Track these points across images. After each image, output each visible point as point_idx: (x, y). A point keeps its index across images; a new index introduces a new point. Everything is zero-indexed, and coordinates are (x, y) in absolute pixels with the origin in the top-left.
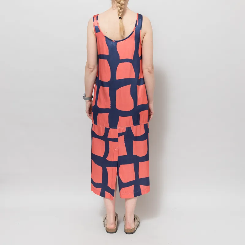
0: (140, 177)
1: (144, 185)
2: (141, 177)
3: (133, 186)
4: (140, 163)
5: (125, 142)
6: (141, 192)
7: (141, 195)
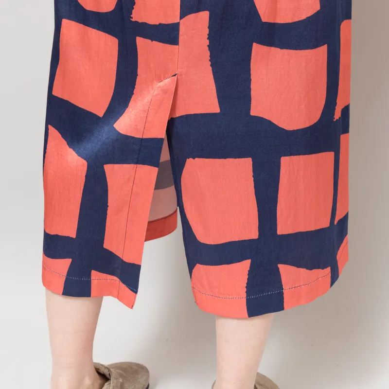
0: (283, 229)
1: (298, 266)
2: (285, 226)
3: (246, 264)
4: (285, 161)
5: (210, 47)
6: (281, 295)
7: (281, 308)
